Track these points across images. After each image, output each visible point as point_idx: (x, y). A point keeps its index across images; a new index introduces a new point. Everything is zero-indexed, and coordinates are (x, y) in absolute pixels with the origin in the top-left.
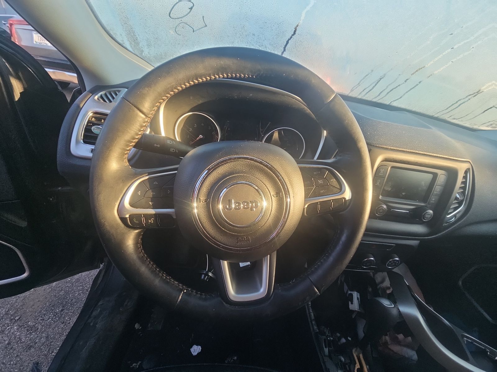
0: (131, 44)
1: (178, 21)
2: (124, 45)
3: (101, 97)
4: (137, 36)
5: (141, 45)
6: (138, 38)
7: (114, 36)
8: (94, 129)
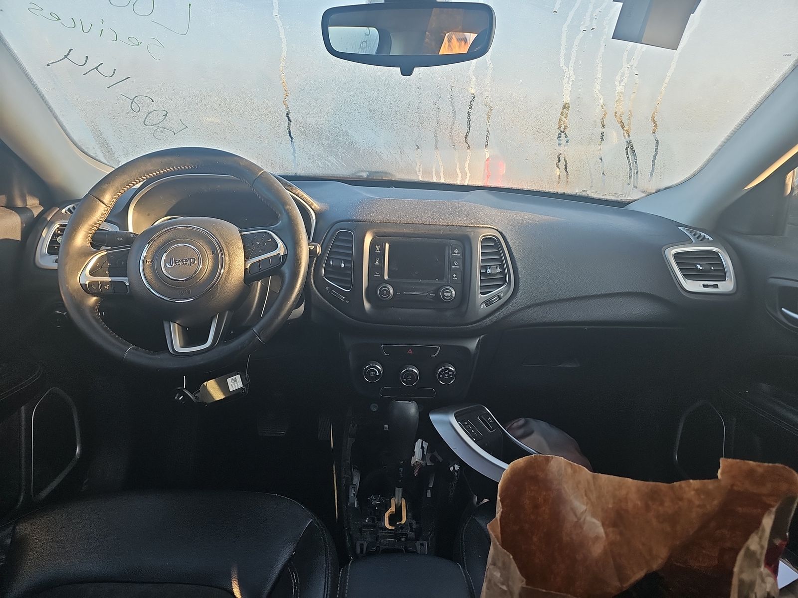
0: (104, 155)
1: (155, 128)
2: (97, 158)
3: (69, 210)
4: (112, 147)
5: (116, 156)
6: (113, 149)
7: (86, 150)
8: (59, 239)
